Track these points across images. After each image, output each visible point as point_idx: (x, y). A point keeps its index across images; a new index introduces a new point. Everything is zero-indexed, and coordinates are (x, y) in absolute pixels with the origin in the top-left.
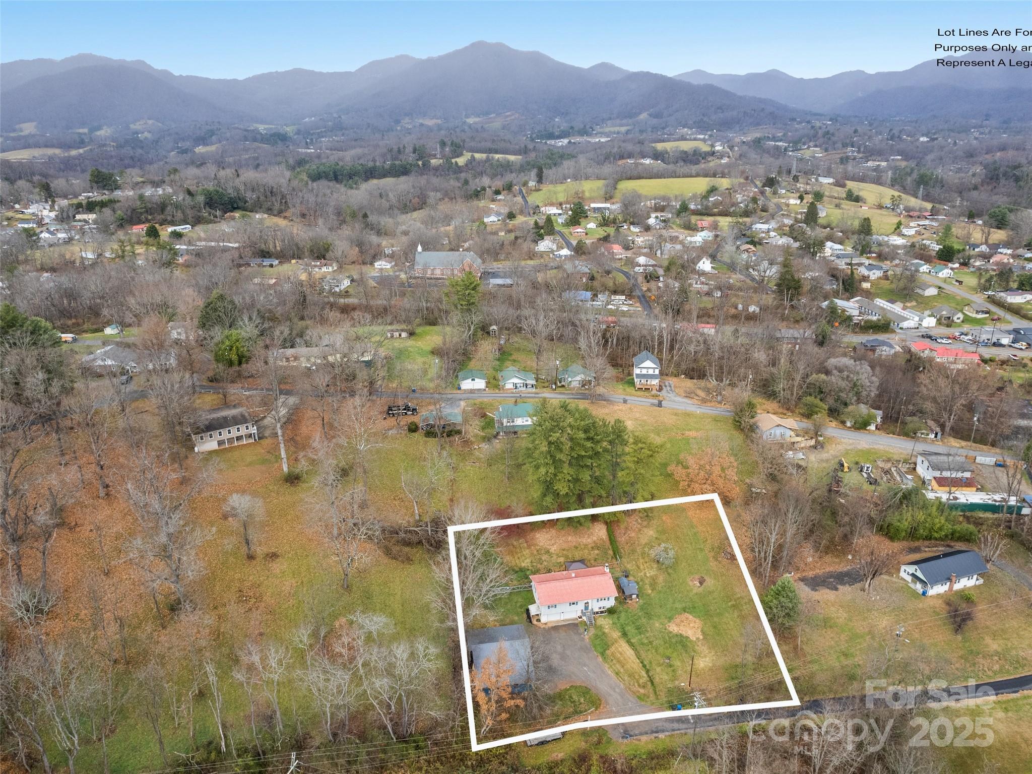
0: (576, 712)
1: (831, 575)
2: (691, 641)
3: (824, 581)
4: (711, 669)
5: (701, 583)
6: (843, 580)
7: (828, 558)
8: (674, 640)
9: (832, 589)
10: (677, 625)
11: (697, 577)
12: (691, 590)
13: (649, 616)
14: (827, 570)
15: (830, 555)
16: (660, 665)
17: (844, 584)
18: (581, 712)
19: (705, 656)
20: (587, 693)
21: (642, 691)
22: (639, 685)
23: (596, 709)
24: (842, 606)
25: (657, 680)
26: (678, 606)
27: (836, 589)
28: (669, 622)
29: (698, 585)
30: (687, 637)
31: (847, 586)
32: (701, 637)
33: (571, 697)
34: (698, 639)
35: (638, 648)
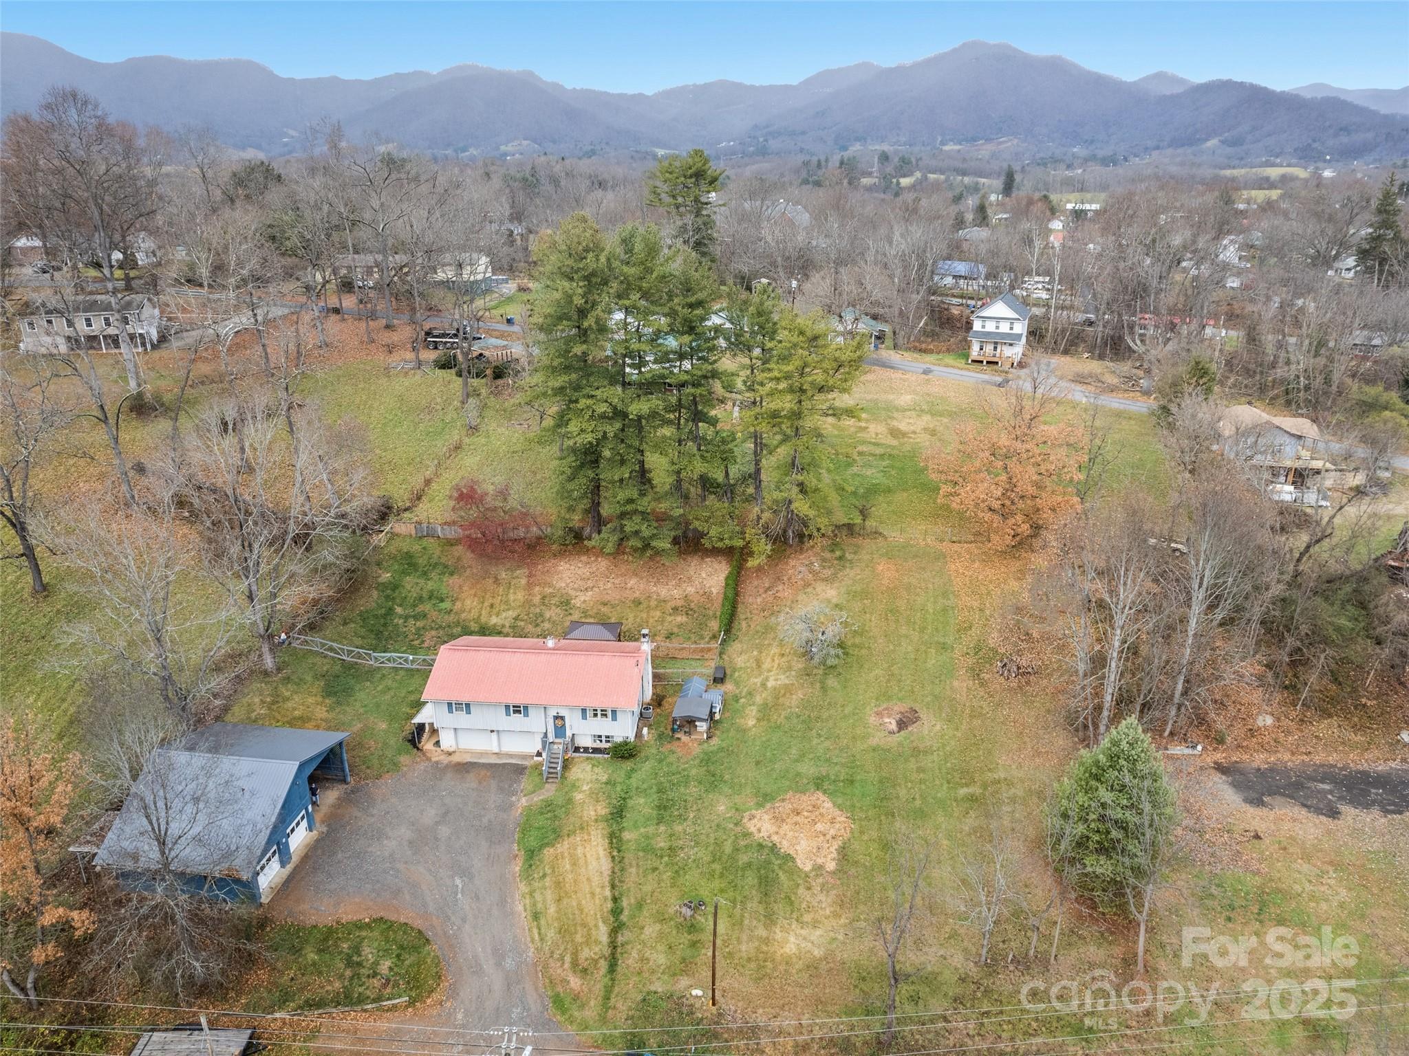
0: (348, 996)
1: (1328, 774)
2: (794, 872)
3: (1298, 786)
4: (812, 967)
5: (902, 725)
6: (1365, 793)
7: (1327, 728)
8: (743, 859)
9: (1319, 811)
10: (779, 820)
11: (899, 707)
12: (865, 737)
13: (713, 781)
14: (1317, 759)
15: (1334, 721)
16: (661, 919)
17: (1367, 806)
18: (361, 1000)
19: (815, 924)
20: (415, 949)
21: (575, 982)
22: (575, 964)
23: (412, 1003)
24: (1337, 865)
25: (630, 960)
26: (808, 769)
27: (1334, 814)
28: (760, 805)
29: (894, 726)
30: (788, 858)
31: (1376, 812)
32: (831, 866)
33: (357, 950)
34: (819, 868)
35: (629, 856)
